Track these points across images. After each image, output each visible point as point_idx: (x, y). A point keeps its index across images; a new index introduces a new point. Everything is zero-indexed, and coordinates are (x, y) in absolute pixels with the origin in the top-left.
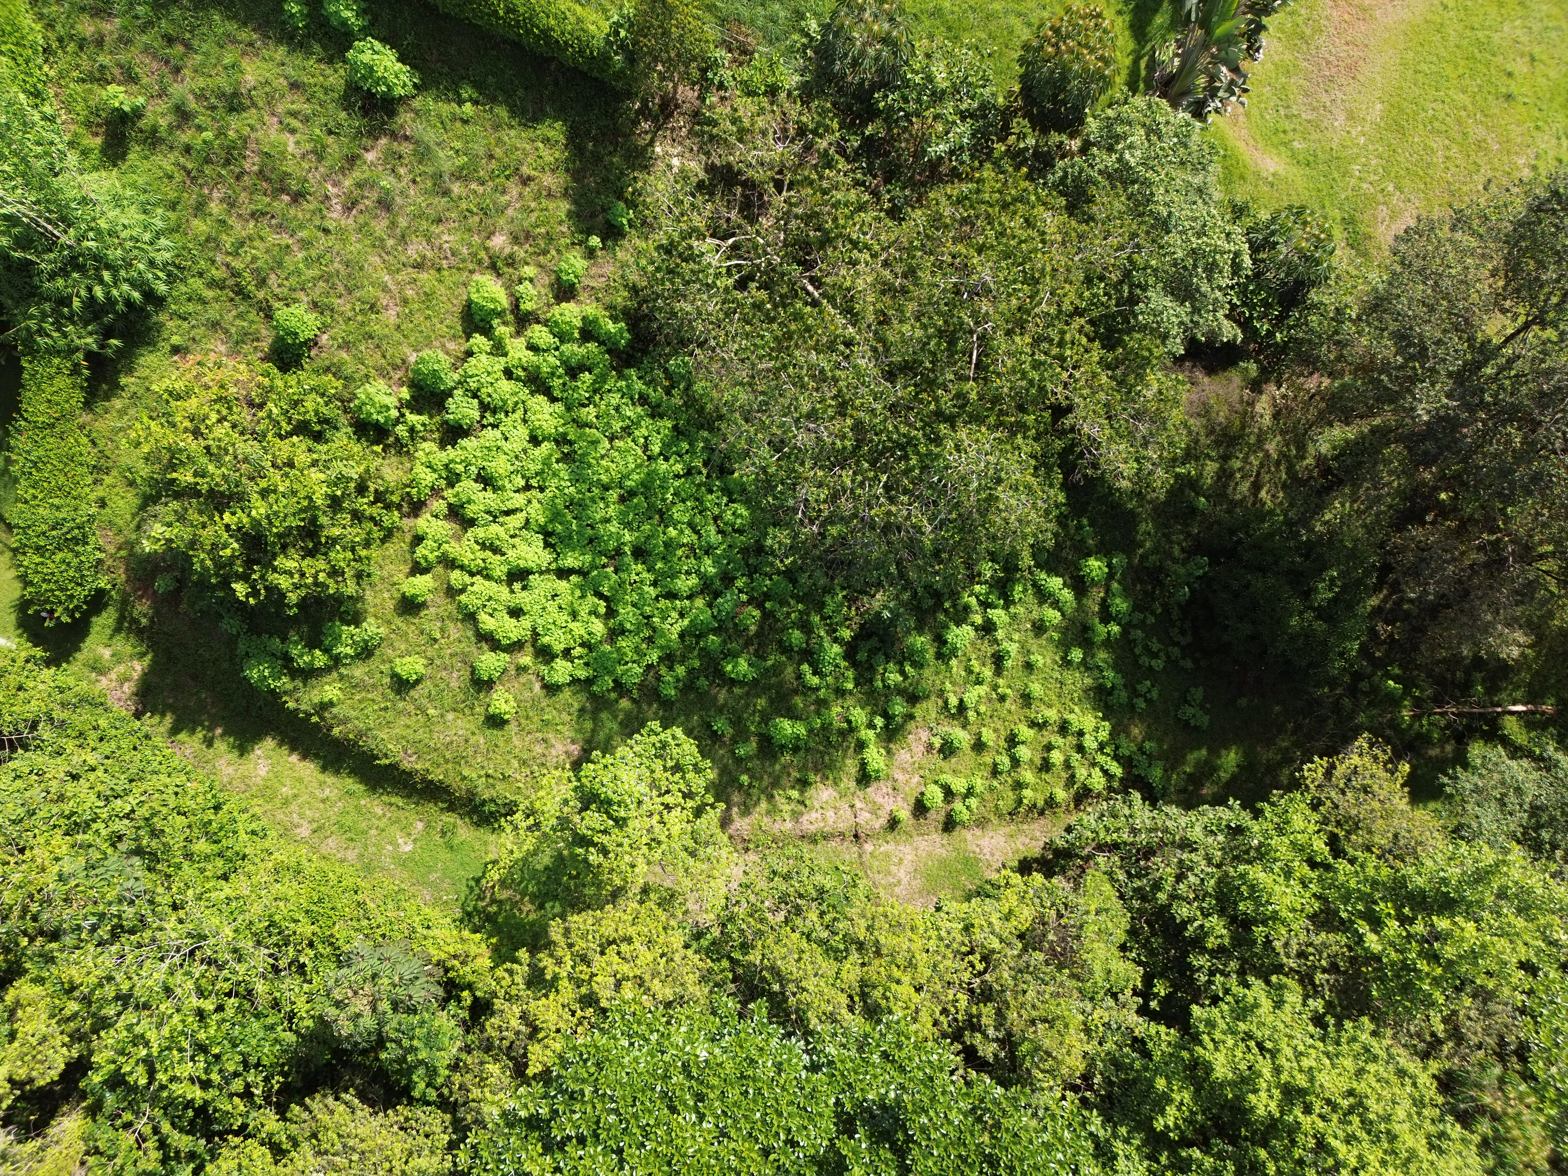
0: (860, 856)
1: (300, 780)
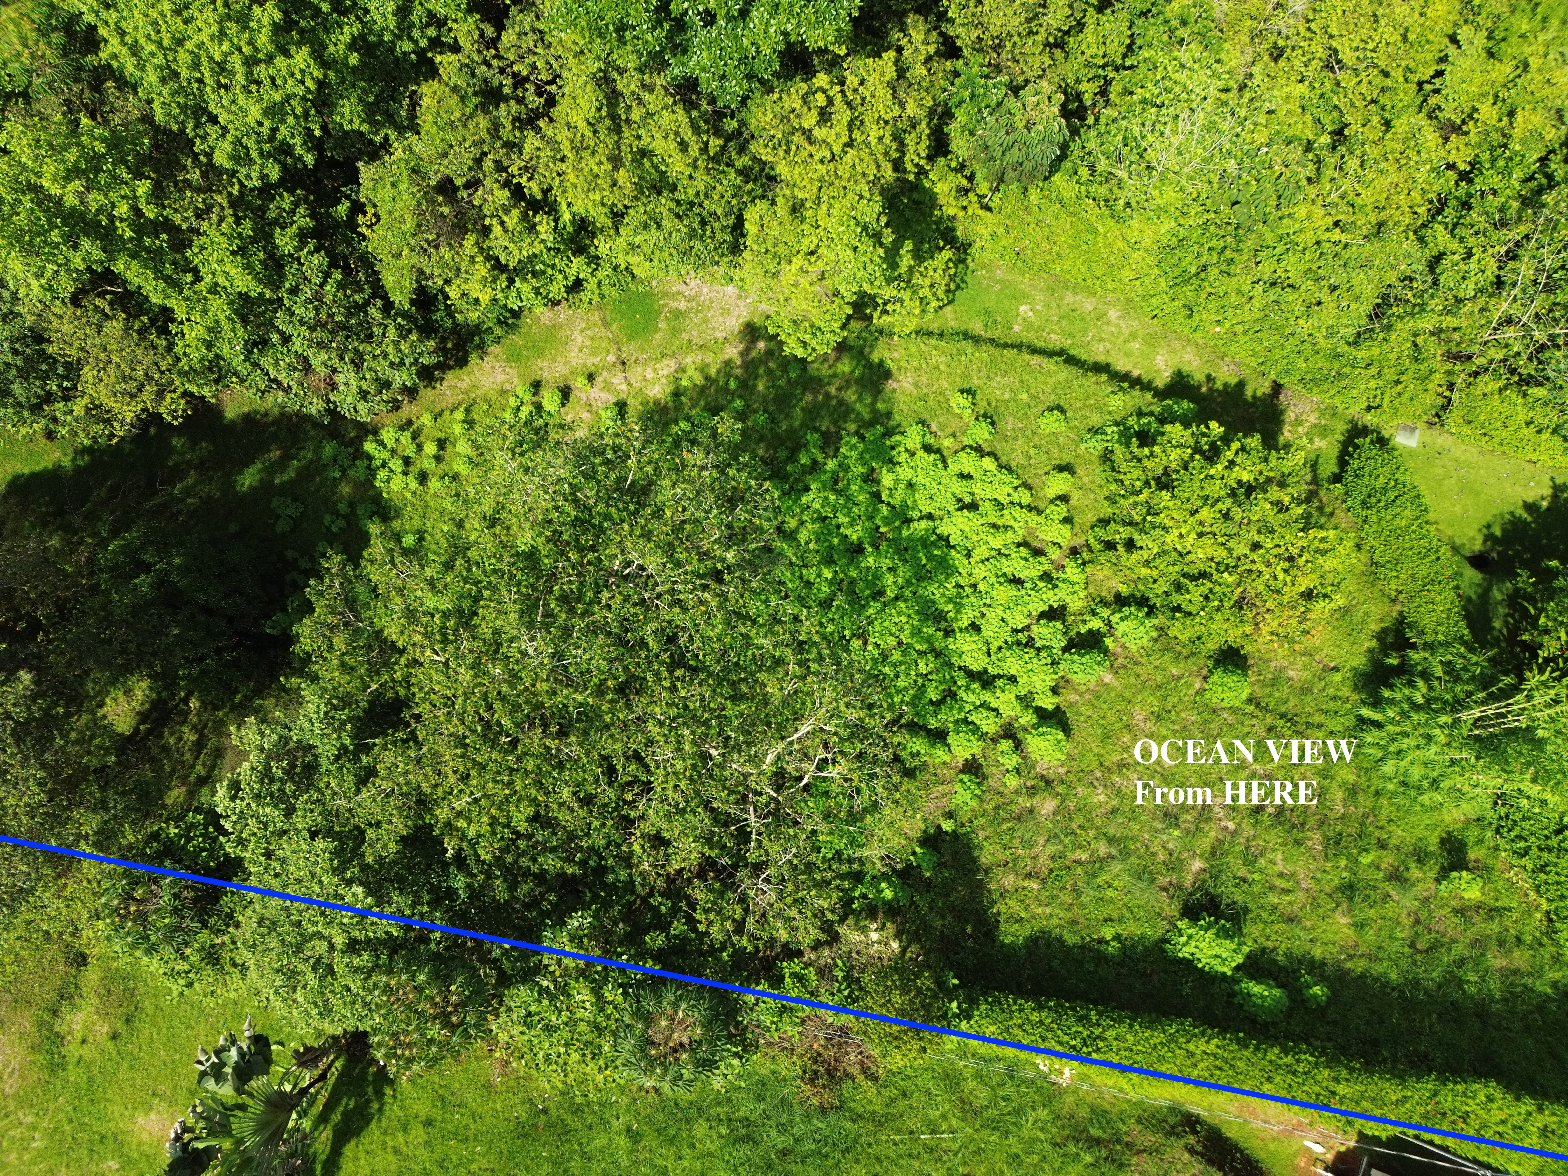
1: (1126, 355)
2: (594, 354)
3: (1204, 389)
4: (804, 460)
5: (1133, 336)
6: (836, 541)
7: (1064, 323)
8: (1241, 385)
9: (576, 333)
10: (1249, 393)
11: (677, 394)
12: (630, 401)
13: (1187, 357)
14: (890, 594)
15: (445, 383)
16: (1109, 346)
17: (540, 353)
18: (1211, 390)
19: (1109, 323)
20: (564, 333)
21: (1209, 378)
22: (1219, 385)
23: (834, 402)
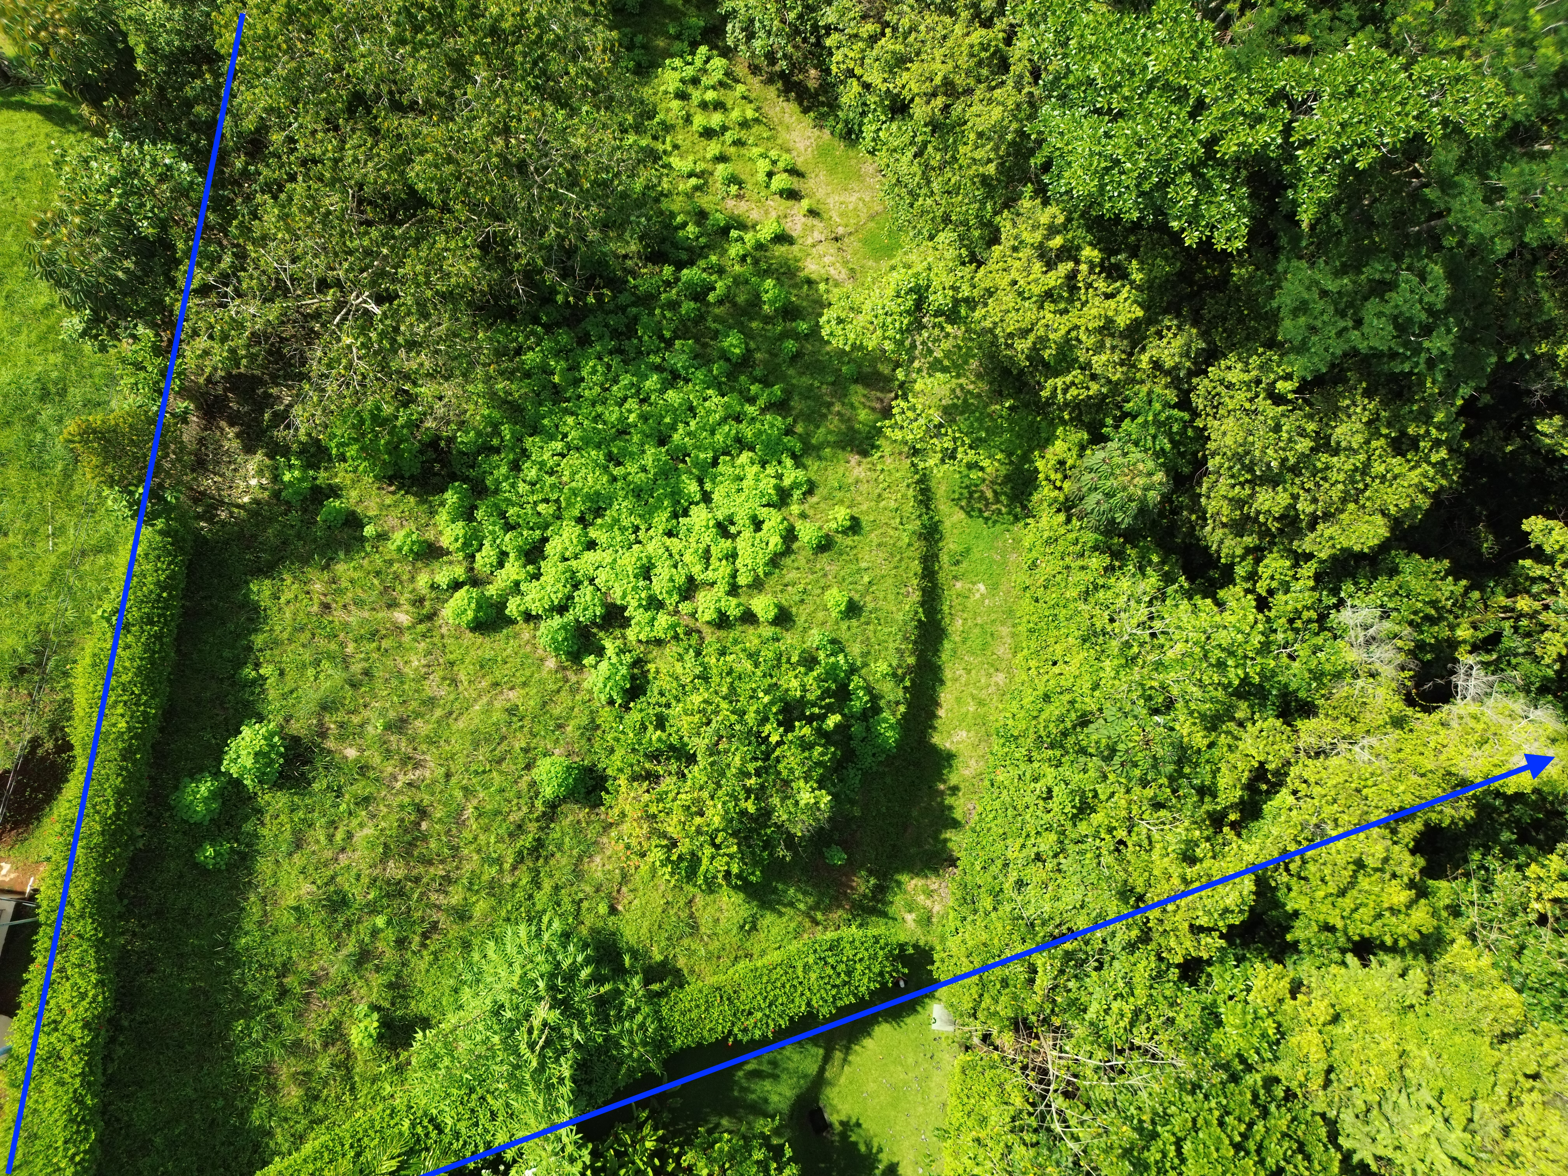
0: (850, 234)
1: (958, 700)
2: (841, 215)
3: (942, 787)
4: (754, 388)
5: (981, 703)
6: (667, 420)
7: (977, 631)
8: (955, 824)
9: (857, 195)
10: (948, 834)
11: (810, 282)
12: (795, 248)
13: (972, 763)
14: (617, 471)
15: (785, 104)
16: (963, 680)
17: (832, 171)
18: (942, 793)
19: (990, 676)
20: (855, 185)
21: (955, 790)
22: (949, 800)
23: (824, 411)
